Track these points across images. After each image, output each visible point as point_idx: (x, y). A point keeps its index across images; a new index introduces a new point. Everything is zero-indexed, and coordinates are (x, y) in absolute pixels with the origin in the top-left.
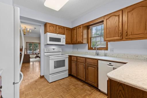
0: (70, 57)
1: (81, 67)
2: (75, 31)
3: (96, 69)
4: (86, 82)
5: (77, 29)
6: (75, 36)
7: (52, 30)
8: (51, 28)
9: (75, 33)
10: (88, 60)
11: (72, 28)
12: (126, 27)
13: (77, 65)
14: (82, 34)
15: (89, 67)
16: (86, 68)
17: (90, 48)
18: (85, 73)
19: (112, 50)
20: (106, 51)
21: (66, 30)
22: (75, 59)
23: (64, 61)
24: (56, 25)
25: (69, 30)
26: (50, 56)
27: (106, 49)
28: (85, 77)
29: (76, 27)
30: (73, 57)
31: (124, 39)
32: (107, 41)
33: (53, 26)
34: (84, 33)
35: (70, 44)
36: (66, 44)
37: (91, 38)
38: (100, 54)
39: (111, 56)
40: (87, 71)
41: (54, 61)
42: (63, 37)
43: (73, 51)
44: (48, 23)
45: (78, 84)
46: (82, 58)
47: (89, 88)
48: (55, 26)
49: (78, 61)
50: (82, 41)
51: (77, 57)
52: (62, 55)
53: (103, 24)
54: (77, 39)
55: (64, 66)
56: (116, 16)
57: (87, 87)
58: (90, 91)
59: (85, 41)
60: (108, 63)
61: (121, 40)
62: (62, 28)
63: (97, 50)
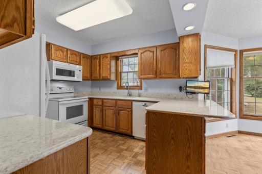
0: (91, 100)
1: (109, 113)
2: (98, 61)
3: (130, 112)
4: (117, 131)
5: (101, 59)
6: (98, 68)
7: (59, 56)
8: (59, 53)
9: (98, 64)
10: (119, 103)
11: (92, 56)
12: (160, 65)
13: (102, 111)
14: (109, 67)
15: (121, 111)
16: (117, 114)
17: (120, 87)
18: (115, 120)
19: (146, 89)
20: (140, 91)
21: (83, 57)
22: (100, 103)
23: (81, 106)
24: (68, 49)
25: (88, 59)
26: (60, 100)
27: (140, 87)
28: (115, 126)
29: (100, 55)
30: (95, 100)
31: (158, 77)
32: (141, 79)
33: (61, 50)
34: (111, 65)
35: (88, 80)
36: (83, 80)
37: (121, 73)
38: (133, 94)
39: (145, 97)
40: (118, 116)
41: (67, 108)
42: (78, 70)
43: (91, 92)
44: (54, 45)
45: (105, 137)
46: (110, 101)
47: (121, 138)
48: (65, 50)
49: (105, 104)
50: (109, 76)
51: (103, 99)
52: (74, 97)
53: (137, 57)
54: (101, 73)
55: (81, 114)
56: (150, 51)
57: (118, 138)
58: (123, 141)
59: (113, 77)
60: (143, 103)
61: (155, 78)
62: (77, 54)
63: (130, 89)
